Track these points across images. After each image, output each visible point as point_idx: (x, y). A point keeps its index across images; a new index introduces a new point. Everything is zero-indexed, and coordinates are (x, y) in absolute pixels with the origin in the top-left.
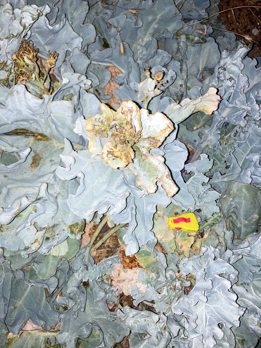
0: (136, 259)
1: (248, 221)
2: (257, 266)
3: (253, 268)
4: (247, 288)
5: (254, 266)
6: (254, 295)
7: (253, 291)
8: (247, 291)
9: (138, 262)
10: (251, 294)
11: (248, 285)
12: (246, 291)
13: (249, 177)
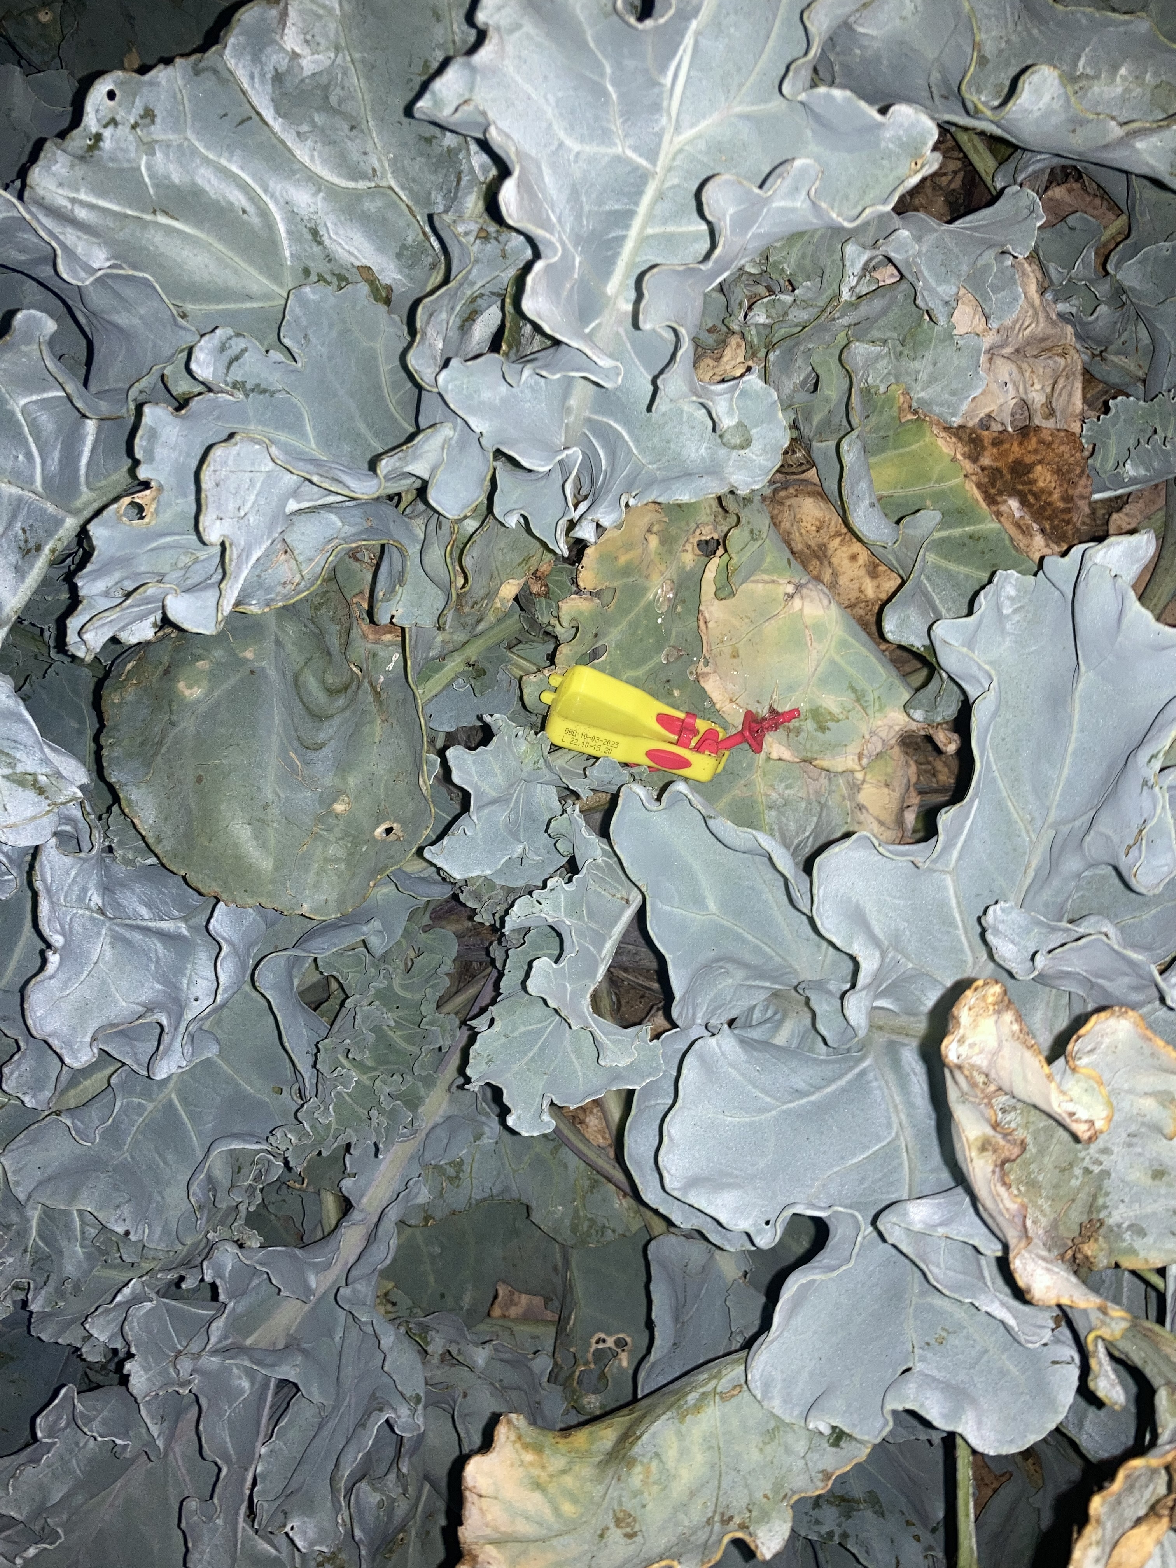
0: (979, 486)
1: (244, 661)
2: (249, 386)
3: (274, 379)
4: (316, 249)
5: (264, 391)
6: (276, 202)
7: (282, 228)
8: (315, 233)
9: (968, 466)
10: (292, 215)
11: (307, 272)
12: (322, 231)
13: (226, 949)
